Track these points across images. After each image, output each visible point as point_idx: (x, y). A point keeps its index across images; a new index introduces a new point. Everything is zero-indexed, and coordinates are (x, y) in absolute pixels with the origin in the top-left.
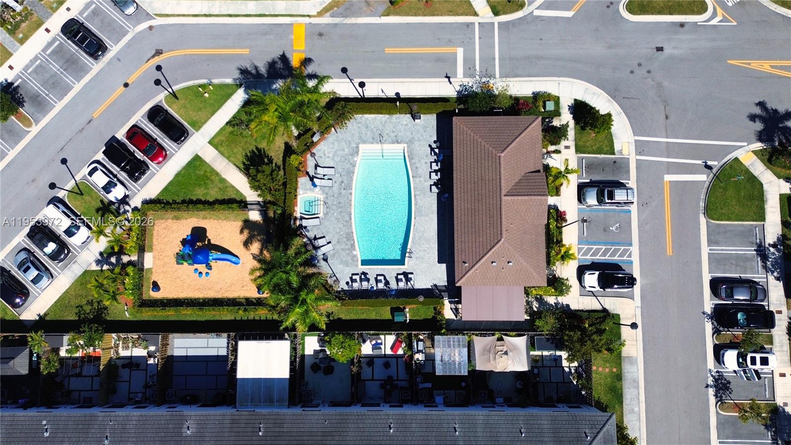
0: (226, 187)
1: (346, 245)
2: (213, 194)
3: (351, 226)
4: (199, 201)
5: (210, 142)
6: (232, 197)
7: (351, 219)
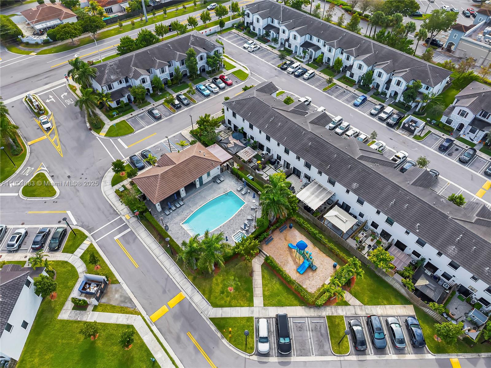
1: (243, 213)
3: (234, 217)
5: (253, 306)
7: (231, 219)
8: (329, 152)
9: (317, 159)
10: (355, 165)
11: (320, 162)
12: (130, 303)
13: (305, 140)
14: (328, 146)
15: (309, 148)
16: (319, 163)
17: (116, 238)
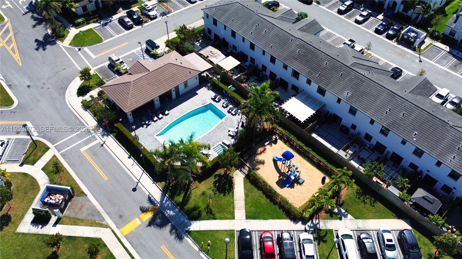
0: (248, 191)
1: (224, 126)
2: (258, 193)
3: (214, 130)
4: (268, 196)
5: (234, 218)
6: (250, 184)
7: (211, 132)
8: (320, 60)
9: (305, 67)
10: (348, 72)
11: (309, 69)
12: (98, 216)
13: (293, 47)
14: (318, 53)
15: (297, 56)
16: (308, 71)
17: (82, 150)
